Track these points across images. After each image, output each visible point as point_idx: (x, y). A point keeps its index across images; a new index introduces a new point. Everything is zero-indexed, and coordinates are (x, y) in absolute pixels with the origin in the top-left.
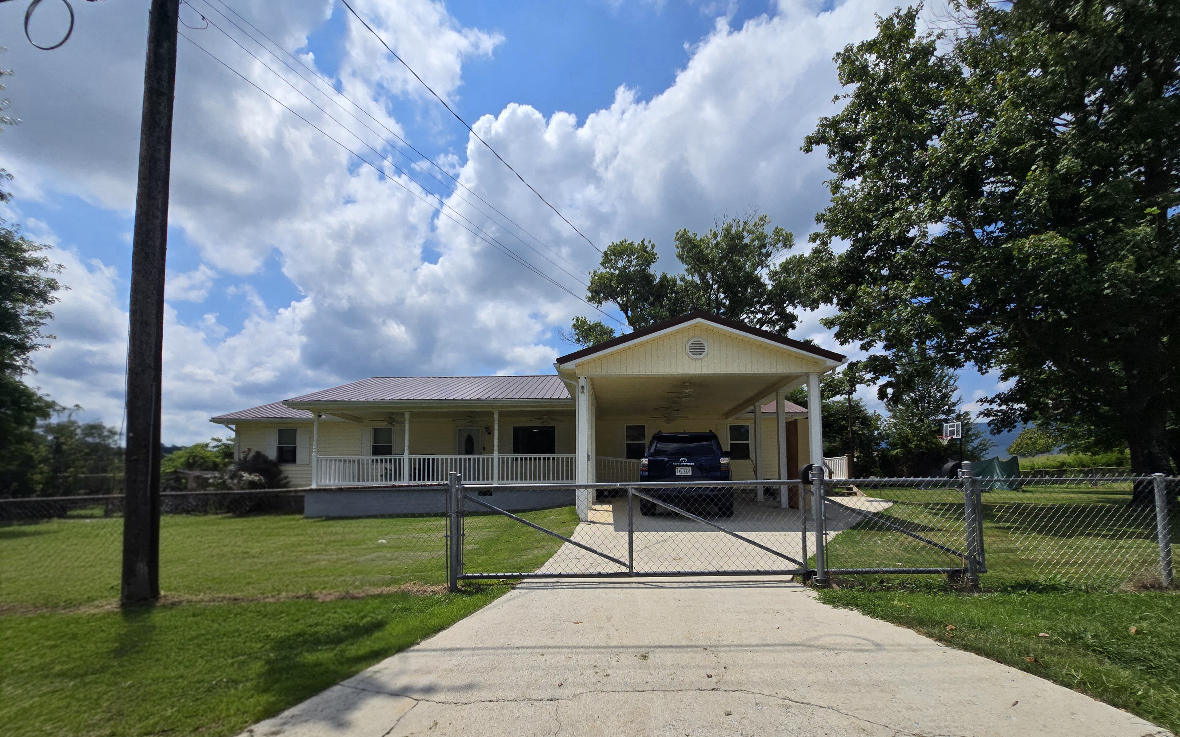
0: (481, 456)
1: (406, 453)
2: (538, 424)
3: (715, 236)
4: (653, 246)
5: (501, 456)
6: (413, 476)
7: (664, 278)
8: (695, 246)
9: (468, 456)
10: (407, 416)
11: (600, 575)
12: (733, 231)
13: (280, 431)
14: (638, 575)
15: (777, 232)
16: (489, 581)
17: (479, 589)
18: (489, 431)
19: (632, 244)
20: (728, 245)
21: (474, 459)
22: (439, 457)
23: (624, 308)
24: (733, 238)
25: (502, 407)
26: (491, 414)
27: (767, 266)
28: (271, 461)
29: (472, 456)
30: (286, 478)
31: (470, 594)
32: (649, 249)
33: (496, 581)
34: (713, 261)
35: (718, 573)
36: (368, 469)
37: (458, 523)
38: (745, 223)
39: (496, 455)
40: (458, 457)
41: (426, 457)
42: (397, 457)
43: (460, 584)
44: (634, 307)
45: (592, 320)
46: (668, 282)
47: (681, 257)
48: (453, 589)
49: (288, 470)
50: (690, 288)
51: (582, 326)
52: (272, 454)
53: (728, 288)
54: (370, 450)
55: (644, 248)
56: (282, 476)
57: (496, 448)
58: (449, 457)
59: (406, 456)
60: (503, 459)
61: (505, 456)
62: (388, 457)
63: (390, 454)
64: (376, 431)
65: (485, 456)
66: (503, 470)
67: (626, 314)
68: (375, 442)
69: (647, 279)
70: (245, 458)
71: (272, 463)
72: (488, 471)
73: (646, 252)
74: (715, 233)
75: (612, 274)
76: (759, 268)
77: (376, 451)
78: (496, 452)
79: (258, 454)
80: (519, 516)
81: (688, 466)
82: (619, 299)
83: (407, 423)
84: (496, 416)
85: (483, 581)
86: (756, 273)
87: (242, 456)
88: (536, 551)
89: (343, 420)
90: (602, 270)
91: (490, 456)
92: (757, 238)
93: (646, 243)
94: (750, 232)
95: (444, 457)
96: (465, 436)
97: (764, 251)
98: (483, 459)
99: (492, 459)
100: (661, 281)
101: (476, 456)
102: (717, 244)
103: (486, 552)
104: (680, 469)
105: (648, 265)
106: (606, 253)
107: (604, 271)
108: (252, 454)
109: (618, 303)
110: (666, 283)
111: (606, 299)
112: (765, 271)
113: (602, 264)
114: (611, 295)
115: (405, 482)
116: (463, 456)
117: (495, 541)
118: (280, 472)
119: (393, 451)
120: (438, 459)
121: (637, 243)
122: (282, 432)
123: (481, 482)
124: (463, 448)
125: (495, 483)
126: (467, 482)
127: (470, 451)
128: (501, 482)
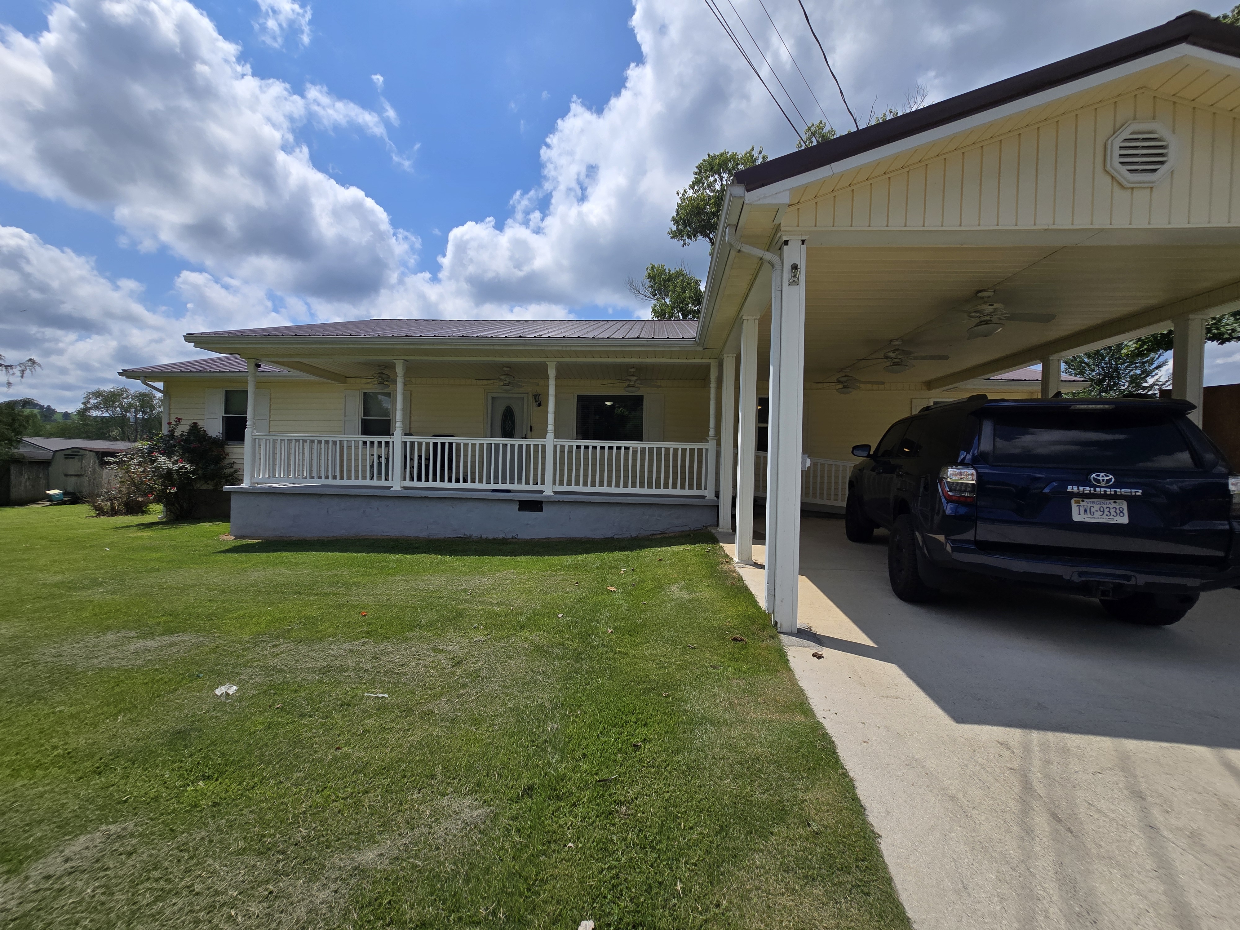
0: (524, 442)
1: (398, 433)
5: (560, 442)
9: (501, 441)
13: (227, 392)
18: (539, 401)
21: (513, 446)
22: (462, 440)
25: (561, 354)
26: (541, 371)
28: (210, 437)
29: (509, 441)
36: (357, 454)
39: (550, 440)
40: (486, 441)
41: (439, 440)
42: (383, 439)
45: (672, 268)
49: (235, 451)
52: (216, 429)
54: (359, 426)
56: (226, 461)
57: (551, 428)
58: (478, 441)
59: (398, 438)
60: (562, 447)
61: (567, 443)
62: (368, 438)
63: (386, 433)
64: (365, 396)
65: (532, 442)
66: (561, 470)
68: (365, 415)
70: (172, 433)
71: (214, 442)
72: (536, 464)
75: (706, 197)
77: (368, 428)
78: (550, 435)
79: (193, 428)
81: (1115, 497)
82: (711, 236)
83: (400, 380)
84: (552, 373)
87: (168, 429)
89: (313, 378)
90: (693, 191)
91: (539, 442)
95: (470, 441)
96: (504, 407)
98: (528, 446)
99: (544, 447)
101: (516, 441)
104: (1086, 503)
106: (700, 167)
107: (696, 192)
108: (183, 427)
109: (710, 242)
111: (696, 234)
113: (693, 184)
114: (703, 228)
115: (397, 484)
116: (493, 441)
118: (226, 455)
120: (458, 445)
121: (743, 153)
122: (228, 395)
123: (524, 487)
124: (498, 429)
125: (548, 490)
126: (500, 486)
127: (508, 432)
128: (559, 488)
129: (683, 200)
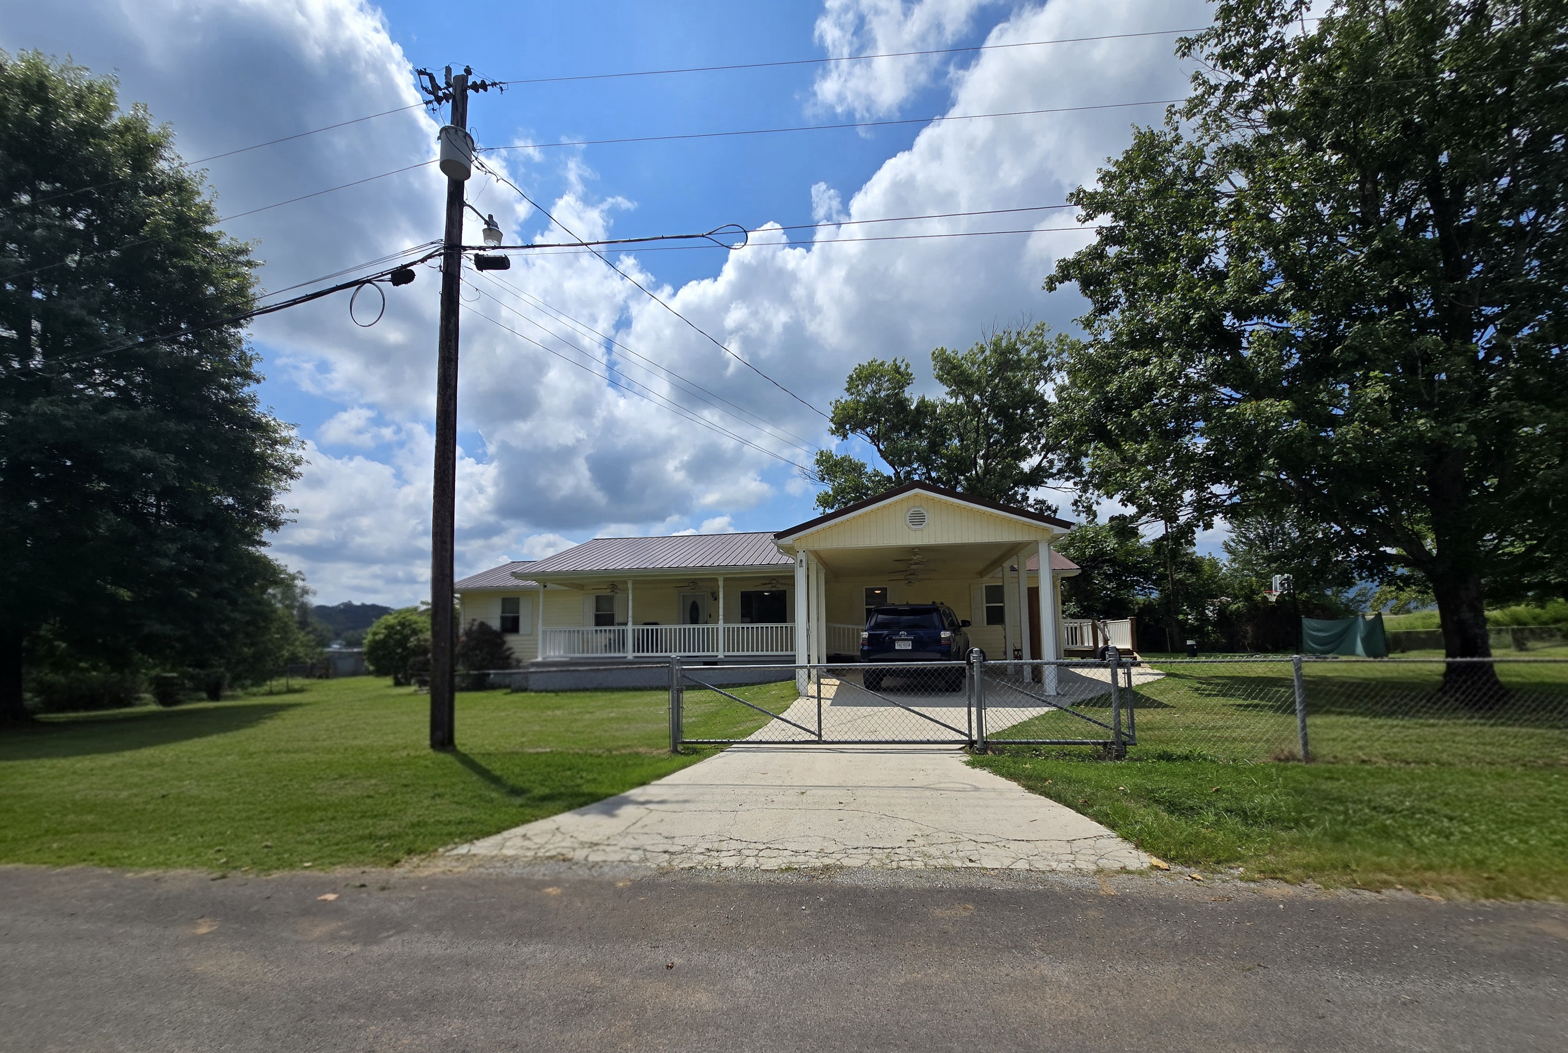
0: (706, 626)
1: (630, 623)
2: (768, 588)
3: (982, 350)
4: (907, 366)
5: (727, 626)
6: (637, 648)
7: (922, 402)
8: (954, 367)
9: (692, 626)
10: (630, 586)
11: (794, 742)
12: (1004, 344)
13: (503, 600)
14: (826, 742)
15: (1060, 340)
16: (703, 746)
17: (695, 751)
18: (714, 597)
19: (882, 364)
20: (997, 361)
21: (699, 629)
22: (663, 627)
23: (875, 439)
24: (1003, 353)
25: (725, 575)
26: (717, 580)
27: (1052, 380)
28: (493, 631)
29: (696, 626)
30: (509, 649)
31: (688, 755)
32: (902, 369)
33: (709, 746)
34: (979, 382)
35: (894, 742)
36: (592, 640)
37: (678, 697)
38: (1019, 333)
39: (721, 625)
40: (682, 627)
41: (646, 627)
42: (621, 628)
43: (680, 748)
44: (887, 438)
45: (838, 455)
46: (926, 407)
47: (940, 378)
48: (675, 751)
49: (512, 640)
50: (953, 413)
51: (827, 461)
52: (495, 624)
53: (1001, 412)
54: (593, 620)
55: (897, 370)
56: (505, 647)
57: (721, 617)
58: (673, 627)
59: (630, 627)
60: (729, 628)
61: (731, 626)
62: (612, 628)
63: (613, 624)
64: (598, 598)
65: (710, 626)
66: (729, 639)
67: (878, 446)
68: (597, 610)
69: (902, 405)
70: (470, 629)
71: (496, 633)
72: (713, 640)
73: (899, 373)
74: (982, 347)
75: (858, 401)
76: (1042, 382)
77: (599, 621)
78: (721, 622)
79: (482, 625)
80: (728, 691)
81: (908, 640)
82: (868, 429)
83: (630, 592)
84: (721, 584)
85: (699, 746)
86: (1037, 388)
87: (467, 626)
88: (748, 724)
89: (567, 589)
90: (847, 397)
91: (715, 626)
92: (1035, 349)
93: (898, 363)
94: (1026, 343)
95: (668, 627)
96: (690, 602)
97: (1046, 364)
98: (708, 629)
99: (717, 629)
100: (917, 408)
101: (701, 626)
102: (985, 360)
103: (706, 724)
104: (900, 643)
105: (902, 387)
106: (851, 377)
107: (849, 398)
108: (476, 623)
109: (868, 435)
110: (924, 408)
111: (853, 430)
112: (1050, 386)
113: (848, 390)
114: (859, 425)
115: (630, 655)
116: (687, 626)
117: (716, 714)
118: (504, 642)
119: (616, 621)
120: (661, 630)
121: (889, 363)
122: (505, 601)
123: (706, 654)
124: (688, 617)
125: (721, 655)
126: (692, 654)
127: (694, 620)
128: (727, 654)
129: (837, 408)
